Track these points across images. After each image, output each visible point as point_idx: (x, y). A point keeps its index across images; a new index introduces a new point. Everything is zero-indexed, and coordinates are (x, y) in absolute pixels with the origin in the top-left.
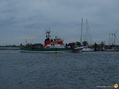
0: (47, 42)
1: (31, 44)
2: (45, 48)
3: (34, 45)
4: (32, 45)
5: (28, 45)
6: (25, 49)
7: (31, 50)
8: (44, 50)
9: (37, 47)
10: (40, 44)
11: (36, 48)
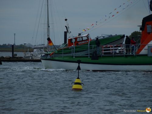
0: (149, 28)
1: (87, 36)
2: (143, 52)
3: (98, 42)
4: (92, 42)
5: (77, 43)
6: (66, 59)
7: (89, 59)
8: (138, 59)
9: (112, 49)
10: (124, 36)
11: (109, 55)
